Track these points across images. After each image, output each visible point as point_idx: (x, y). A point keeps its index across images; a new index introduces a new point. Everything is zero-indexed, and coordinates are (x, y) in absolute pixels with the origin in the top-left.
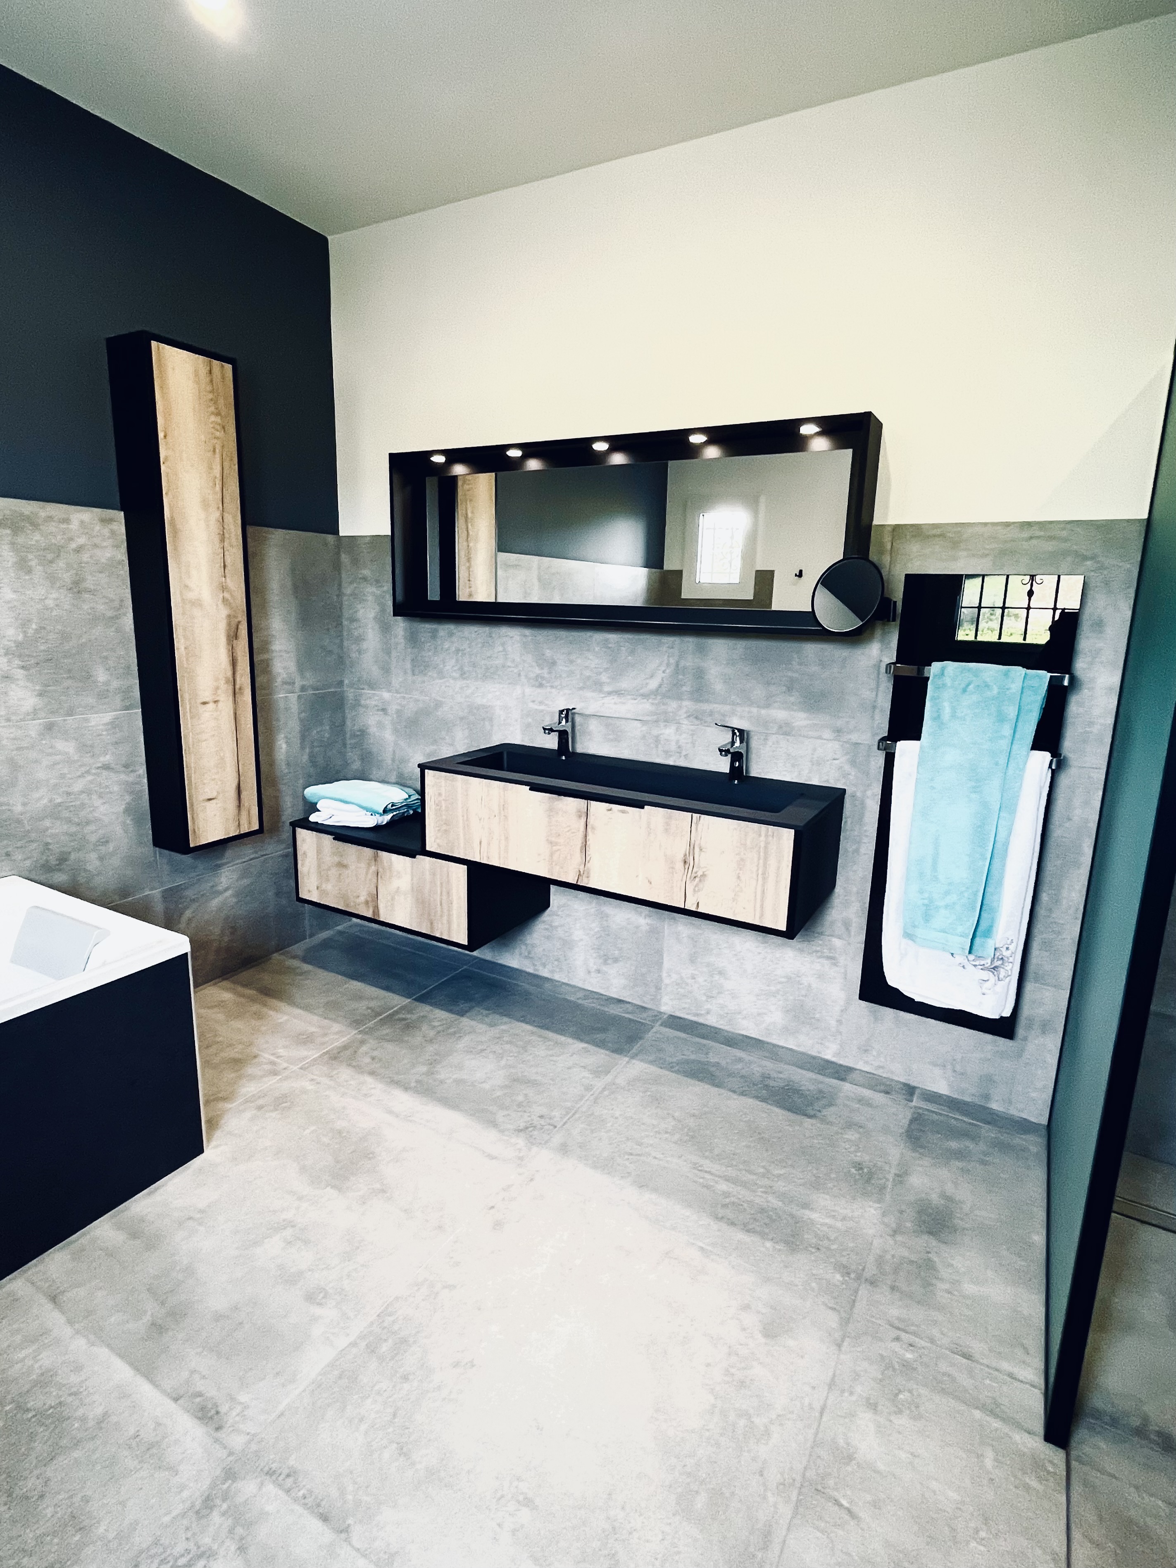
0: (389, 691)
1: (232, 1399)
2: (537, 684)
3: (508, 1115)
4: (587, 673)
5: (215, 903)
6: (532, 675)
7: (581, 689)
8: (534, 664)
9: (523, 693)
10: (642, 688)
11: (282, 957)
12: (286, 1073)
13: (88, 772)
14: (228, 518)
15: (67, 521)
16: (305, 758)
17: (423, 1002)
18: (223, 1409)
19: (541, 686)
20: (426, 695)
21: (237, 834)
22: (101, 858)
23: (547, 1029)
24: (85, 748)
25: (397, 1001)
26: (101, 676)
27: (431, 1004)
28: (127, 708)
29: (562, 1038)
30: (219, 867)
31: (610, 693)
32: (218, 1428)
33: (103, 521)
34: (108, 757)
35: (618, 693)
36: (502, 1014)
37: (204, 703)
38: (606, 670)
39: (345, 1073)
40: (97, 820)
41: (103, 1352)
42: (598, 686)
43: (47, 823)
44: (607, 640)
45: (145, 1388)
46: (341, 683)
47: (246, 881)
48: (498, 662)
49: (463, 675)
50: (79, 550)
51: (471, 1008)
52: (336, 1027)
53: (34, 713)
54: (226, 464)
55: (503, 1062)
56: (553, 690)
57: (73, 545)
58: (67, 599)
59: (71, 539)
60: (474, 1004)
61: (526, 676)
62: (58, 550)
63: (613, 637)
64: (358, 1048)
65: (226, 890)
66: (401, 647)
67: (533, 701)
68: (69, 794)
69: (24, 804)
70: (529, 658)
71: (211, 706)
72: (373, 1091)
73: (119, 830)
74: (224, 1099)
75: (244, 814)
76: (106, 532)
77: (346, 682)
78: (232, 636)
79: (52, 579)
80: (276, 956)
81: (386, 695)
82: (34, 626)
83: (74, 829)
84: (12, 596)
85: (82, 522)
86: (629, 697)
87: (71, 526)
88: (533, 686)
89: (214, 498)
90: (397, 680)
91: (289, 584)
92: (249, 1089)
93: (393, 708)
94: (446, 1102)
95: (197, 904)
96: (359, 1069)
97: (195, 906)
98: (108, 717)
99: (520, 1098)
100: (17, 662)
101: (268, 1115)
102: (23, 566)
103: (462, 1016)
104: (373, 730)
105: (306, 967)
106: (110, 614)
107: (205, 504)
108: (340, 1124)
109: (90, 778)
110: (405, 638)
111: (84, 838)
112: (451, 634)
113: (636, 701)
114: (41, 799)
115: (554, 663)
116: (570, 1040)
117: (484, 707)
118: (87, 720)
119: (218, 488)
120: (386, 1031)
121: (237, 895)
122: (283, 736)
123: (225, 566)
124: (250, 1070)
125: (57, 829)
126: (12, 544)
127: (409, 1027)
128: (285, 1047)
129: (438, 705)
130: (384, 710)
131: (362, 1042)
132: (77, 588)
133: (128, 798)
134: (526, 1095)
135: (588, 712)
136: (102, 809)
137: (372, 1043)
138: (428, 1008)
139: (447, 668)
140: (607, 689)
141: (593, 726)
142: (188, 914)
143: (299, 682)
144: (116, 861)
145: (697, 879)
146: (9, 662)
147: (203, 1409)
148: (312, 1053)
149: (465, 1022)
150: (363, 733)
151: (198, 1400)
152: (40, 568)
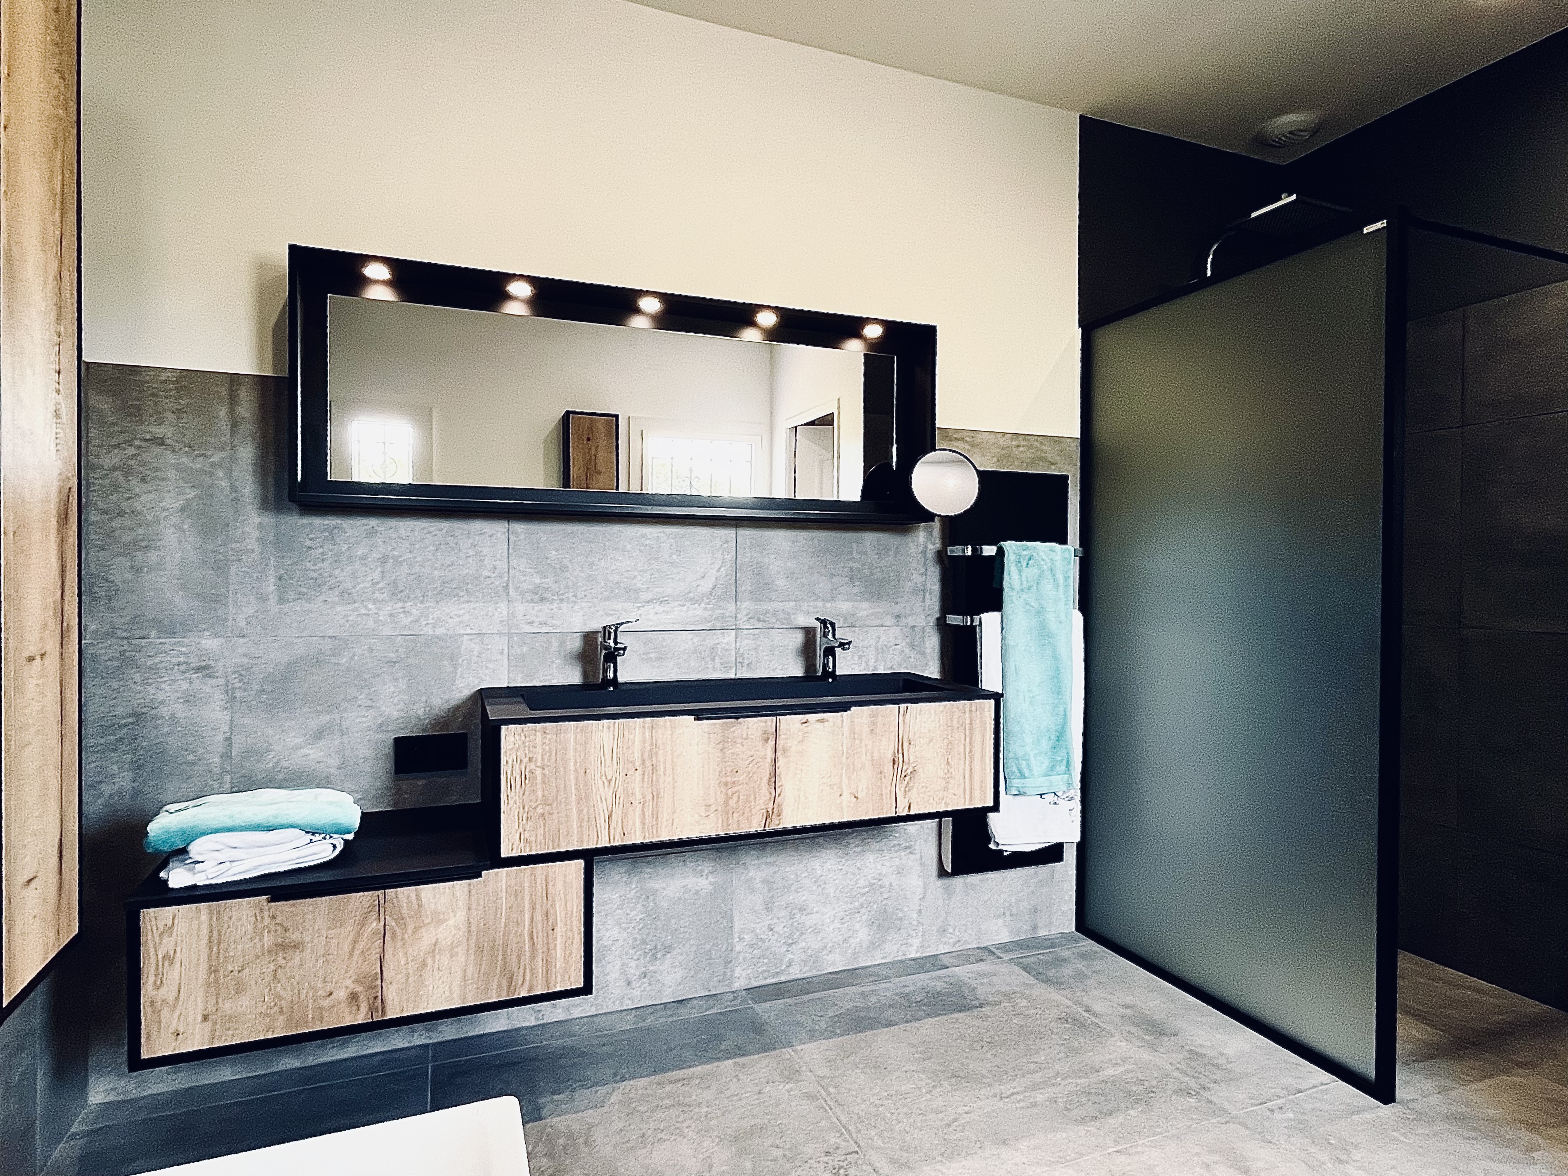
4: (615, 578)
6: (527, 587)
20: (314, 634)
21: (55, 953)
35: (660, 600)
37: (31, 659)
38: (642, 572)
42: (632, 594)
71: (38, 665)
75: (64, 903)
86: (675, 603)
113: (684, 608)
129: (341, 646)
139: (361, 586)
145: (907, 778)
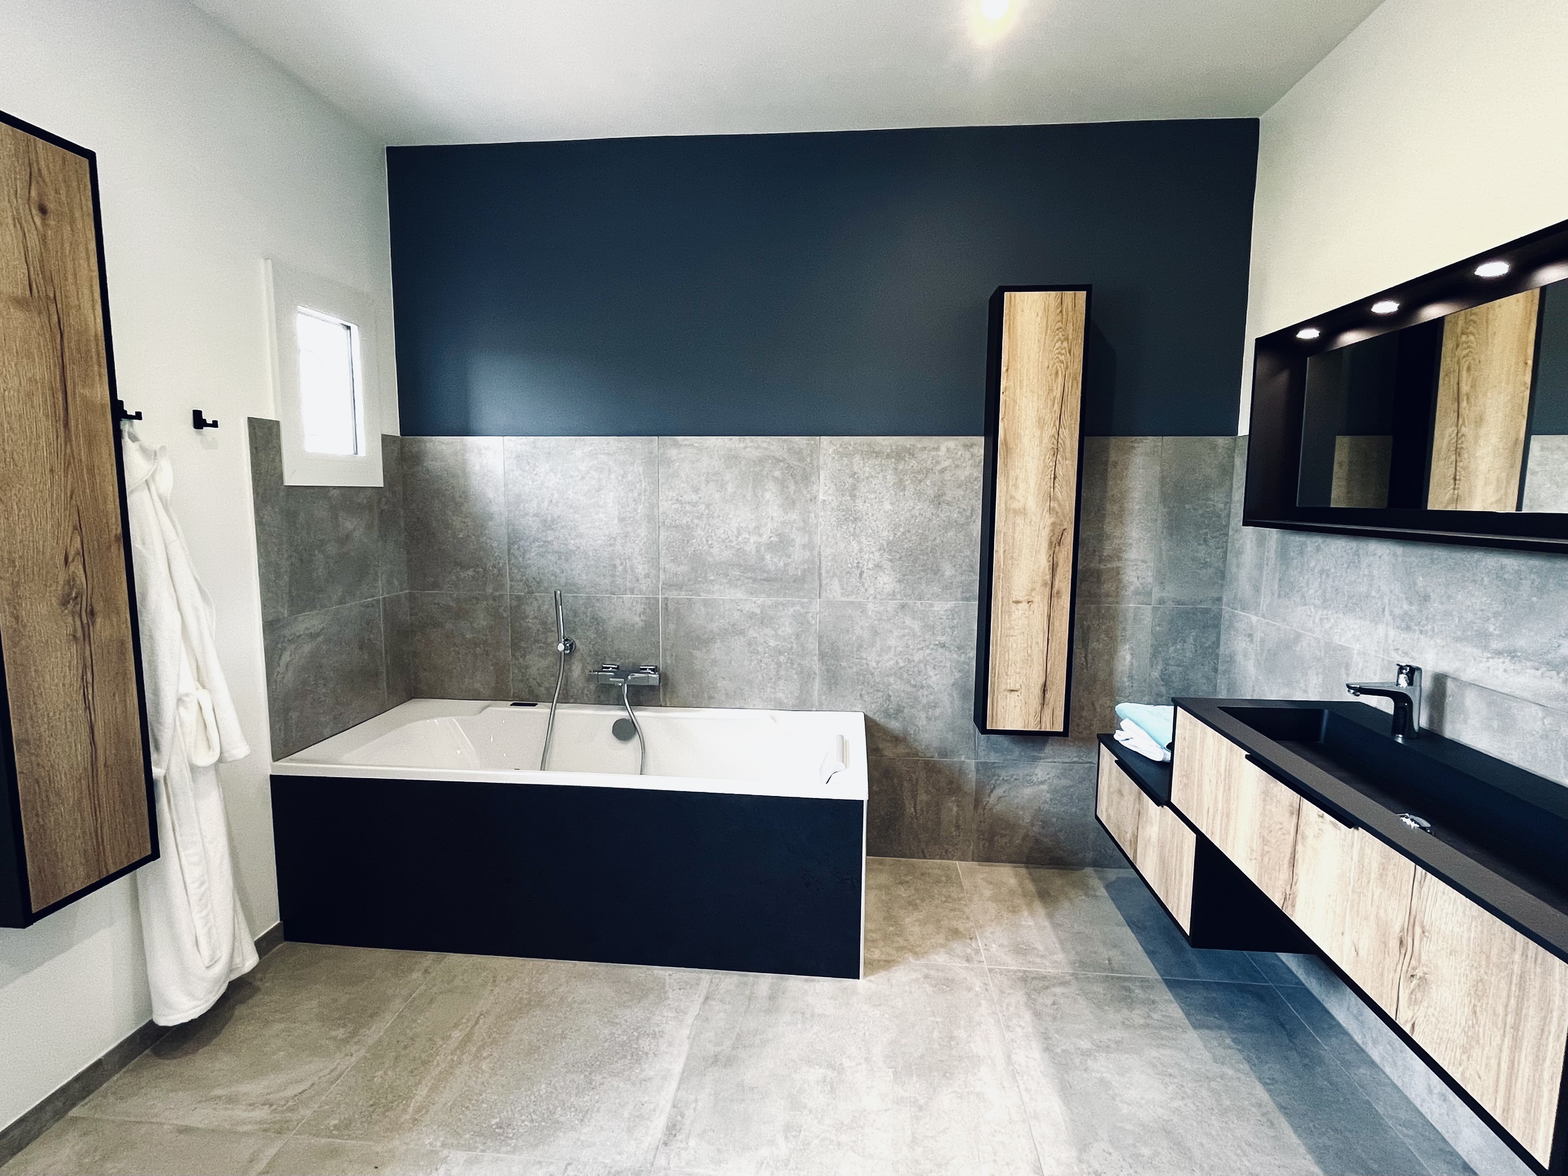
0: (1256, 614)
1: (688, 1137)
2: (1403, 625)
3: (1110, 1154)
4: (1470, 616)
5: (1028, 791)
6: (1397, 611)
7: (1457, 639)
8: (1402, 596)
9: (1386, 636)
10: (1548, 652)
11: (1093, 874)
12: (976, 965)
13: (928, 647)
14: (1065, 433)
15: (937, 449)
16: (1156, 674)
17: (1168, 986)
18: (679, 1137)
19: (1408, 628)
20: (1288, 625)
21: (1037, 729)
22: (929, 719)
23: (1286, 1114)
24: (929, 628)
25: (1147, 969)
26: (948, 571)
27: (1176, 996)
28: (967, 599)
29: (1293, 1139)
30: (1035, 759)
31: (1499, 653)
32: (666, 1144)
33: (966, 446)
34: (944, 637)
35: (1512, 654)
36: (1248, 1060)
37: (1017, 602)
38: (1496, 615)
39: (1018, 997)
40: (929, 687)
41: (686, 1047)
42: (1482, 638)
43: (892, 680)
44: (1502, 568)
45: (674, 1085)
46: (1219, 599)
47: (1064, 782)
48: (1363, 589)
49: (1325, 603)
50: (942, 471)
51: (1220, 1028)
52: (1060, 957)
53: (893, 595)
54: (1069, 384)
55: (1176, 1104)
56: (1422, 637)
57: (939, 467)
58: (929, 510)
59: (938, 462)
60: (1226, 1025)
61: (1391, 614)
62: (928, 471)
63: (1511, 563)
64: (1054, 985)
65: (1042, 783)
66: (1272, 562)
67: (1397, 650)
68: (909, 661)
69: (878, 662)
70: (1397, 587)
71: (1024, 605)
72: (1018, 1029)
73: (945, 699)
74: (915, 954)
75: (1048, 712)
76: (968, 455)
77: (1225, 600)
78: (1055, 543)
79: (919, 494)
80: (1089, 870)
81: (1254, 619)
82: (901, 530)
83: (909, 689)
84: (890, 507)
85: (948, 449)
86: (1529, 664)
87: (940, 453)
88: (1398, 628)
89: (1050, 417)
90: (1265, 601)
91: (1156, 493)
92: (940, 958)
93: (1258, 636)
94: (1066, 1090)
95: (1009, 786)
96: (1031, 1003)
97: (1006, 787)
98: (950, 605)
99: (1146, 1151)
100: (886, 556)
101: (926, 986)
102: (900, 485)
103: (1195, 1027)
104: (1239, 658)
105: (1102, 892)
106: (962, 521)
107: (1041, 423)
108: (962, 1034)
109: (928, 651)
110: (1276, 552)
111: (916, 699)
112: (1318, 549)
113: (1539, 673)
114: (889, 662)
115: (1426, 598)
116: (1302, 1150)
117: (1343, 648)
118: (931, 605)
119: (1057, 407)
120: (1099, 988)
121: (1054, 791)
122: (1127, 647)
123: (1055, 478)
124: (957, 946)
125: (897, 686)
126: (896, 469)
127: (1127, 999)
128: (1001, 946)
129: (1298, 637)
130: (1250, 635)
131: (1064, 984)
132: (938, 500)
133: (957, 675)
134: (1156, 1154)
135: (1465, 677)
136: (934, 679)
137: (1073, 988)
138: (1169, 996)
139: (1311, 591)
140: (1495, 645)
141: (1471, 700)
142: (999, 792)
143: (1156, 594)
144: (940, 724)
145: (1417, 981)
146: (881, 555)
147: (674, 1125)
148: (1013, 964)
149: (1192, 1037)
150: (1231, 660)
151: (679, 1118)
152: (912, 486)
